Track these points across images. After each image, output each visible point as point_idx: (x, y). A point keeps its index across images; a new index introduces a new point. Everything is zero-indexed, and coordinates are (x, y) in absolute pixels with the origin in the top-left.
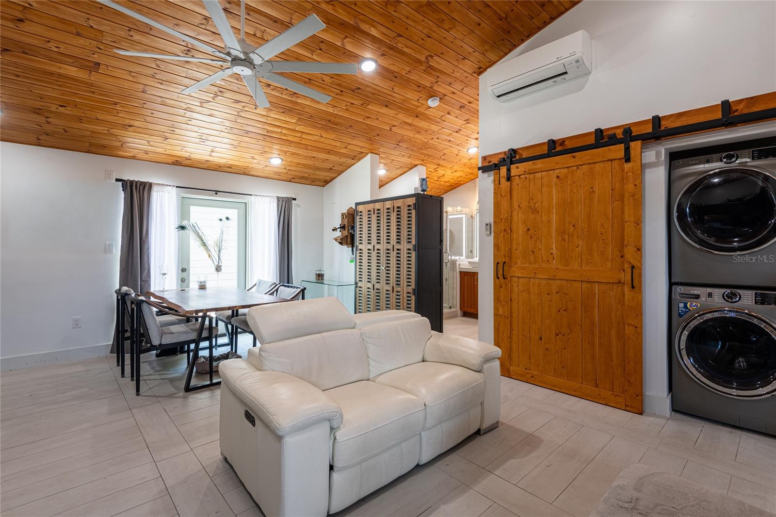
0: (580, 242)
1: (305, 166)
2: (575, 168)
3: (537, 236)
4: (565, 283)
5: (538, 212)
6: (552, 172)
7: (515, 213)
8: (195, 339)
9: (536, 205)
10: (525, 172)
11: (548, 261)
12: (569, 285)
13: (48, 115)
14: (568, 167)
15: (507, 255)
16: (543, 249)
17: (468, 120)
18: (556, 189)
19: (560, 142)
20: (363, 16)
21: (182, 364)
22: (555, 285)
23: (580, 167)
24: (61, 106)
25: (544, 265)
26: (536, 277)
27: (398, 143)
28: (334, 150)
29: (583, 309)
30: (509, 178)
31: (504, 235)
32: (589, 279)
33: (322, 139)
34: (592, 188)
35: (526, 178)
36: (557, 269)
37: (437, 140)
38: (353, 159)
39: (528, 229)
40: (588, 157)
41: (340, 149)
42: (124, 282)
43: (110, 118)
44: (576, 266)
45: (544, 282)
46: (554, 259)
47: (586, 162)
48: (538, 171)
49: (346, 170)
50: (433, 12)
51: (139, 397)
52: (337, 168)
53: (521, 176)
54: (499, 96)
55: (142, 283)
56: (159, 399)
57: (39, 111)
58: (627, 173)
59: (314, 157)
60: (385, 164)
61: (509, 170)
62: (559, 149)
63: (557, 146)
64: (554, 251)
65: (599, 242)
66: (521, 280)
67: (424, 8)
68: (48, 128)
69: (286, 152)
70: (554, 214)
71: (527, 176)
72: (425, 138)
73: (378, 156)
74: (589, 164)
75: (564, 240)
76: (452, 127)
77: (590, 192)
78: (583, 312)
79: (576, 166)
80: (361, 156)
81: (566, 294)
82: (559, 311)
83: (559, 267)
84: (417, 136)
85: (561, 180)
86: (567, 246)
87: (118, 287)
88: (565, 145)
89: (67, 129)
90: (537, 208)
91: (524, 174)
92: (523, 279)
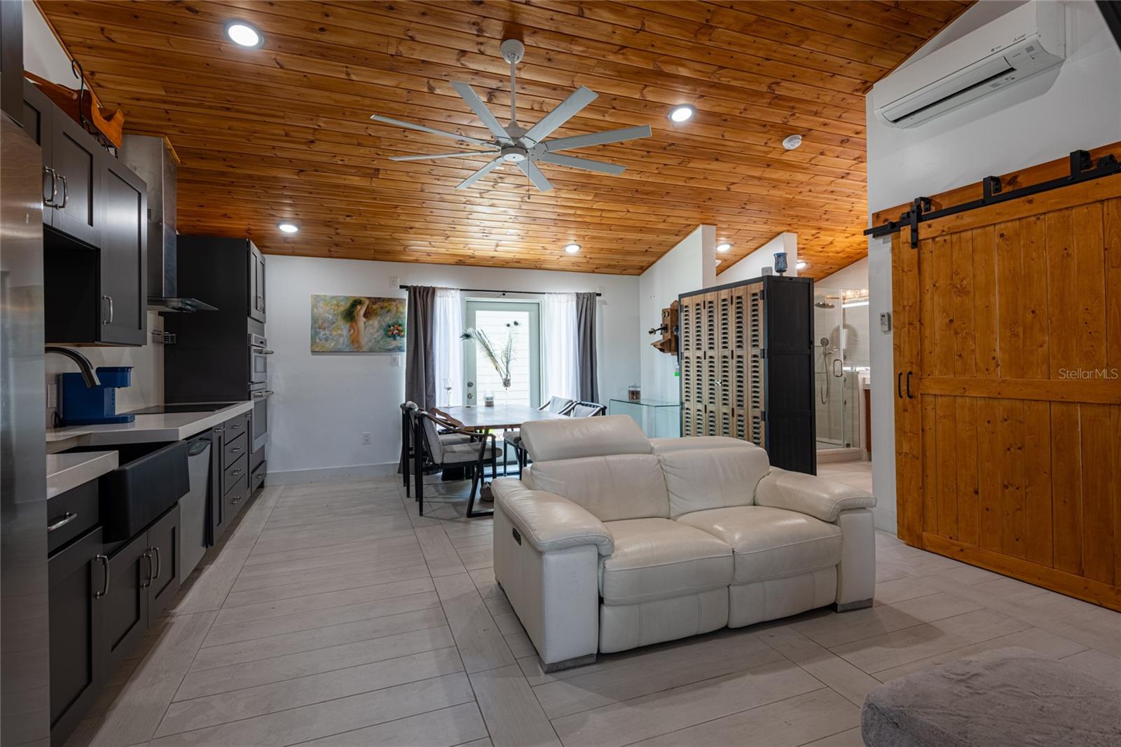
0: (1047, 338)
1: (610, 251)
2: (1033, 219)
3: (967, 331)
4: (1018, 404)
5: (967, 293)
6: (991, 228)
7: (927, 297)
8: (476, 461)
9: (965, 282)
10: (943, 231)
11: (987, 370)
12: (1025, 407)
13: (336, 226)
14: (1019, 219)
15: (914, 361)
16: (977, 351)
17: (860, 157)
18: (999, 255)
19: (1009, 178)
20: (666, 57)
21: (466, 488)
22: (1000, 408)
23: (1042, 217)
24: (348, 216)
25: (980, 376)
26: (966, 394)
27: (743, 206)
28: (649, 226)
29: (1054, 448)
30: (915, 243)
31: (909, 330)
32: (1062, 398)
33: (629, 215)
34: (1066, 249)
35: (945, 240)
36: (1004, 381)
37: (811, 194)
38: (677, 235)
39: (951, 321)
40: (1056, 200)
41: (656, 224)
42: (410, 396)
43: (392, 222)
44: (1040, 377)
45: (980, 402)
46: (998, 366)
47: (1054, 208)
48: (966, 228)
49: (668, 251)
50: (768, 28)
51: (423, 518)
52: (655, 249)
53: (937, 239)
54: (896, 121)
55: (428, 398)
56: (441, 521)
57: (329, 223)
59: (622, 239)
60: (728, 237)
61: (915, 231)
62: (1006, 189)
63: (1003, 185)
64: (998, 354)
65: (1081, 337)
66: (940, 400)
67: (754, 26)
68: (337, 239)
69: (584, 237)
70: (997, 294)
71: (947, 238)
72: (787, 193)
73: (715, 227)
74: (1059, 210)
75: (1017, 335)
76: (833, 172)
77: (1063, 256)
78: (1053, 451)
79: (1035, 215)
80: (688, 229)
81: (1021, 422)
82: (1009, 449)
83: (1008, 378)
84: (773, 192)
85: (1007, 240)
86: (1021, 346)
87: (404, 402)
88: (1017, 182)
89: (354, 238)
90: (966, 287)
91: (942, 235)
92: (943, 398)
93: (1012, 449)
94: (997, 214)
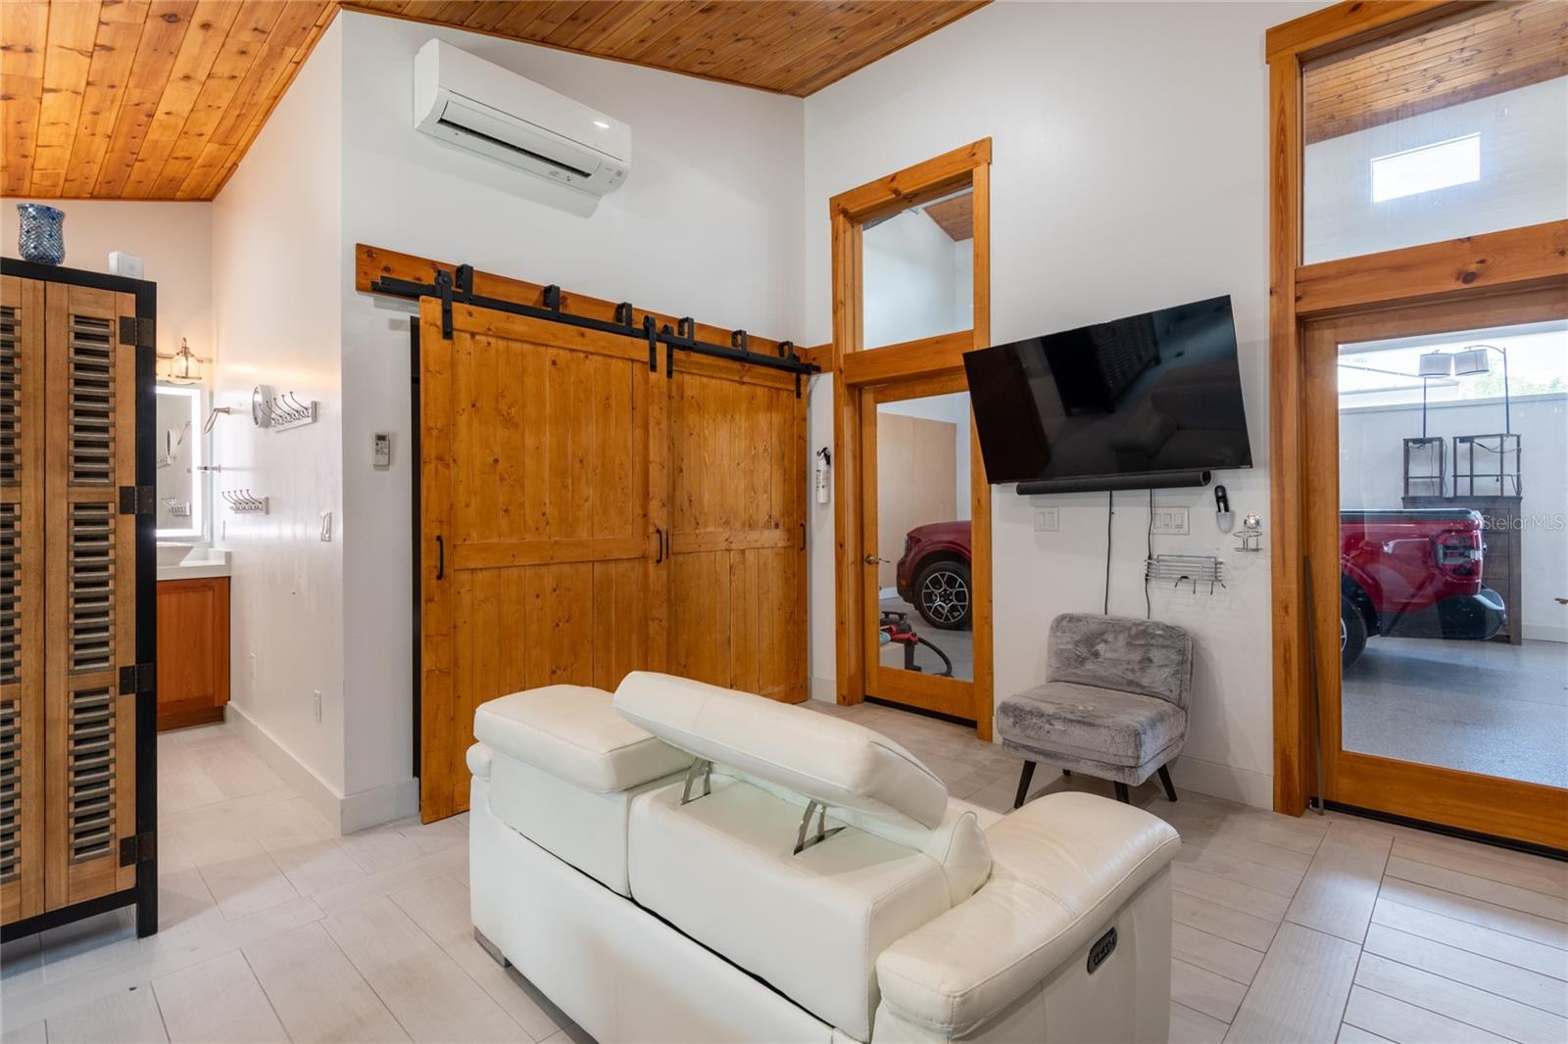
0: (591, 493)
2: (582, 355)
3: (514, 476)
4: (566, 568)
5: (516, 425)
6: (543, 349)
7: (463, 420)
9: (513, 410)
12: (573, 571)
14: (571, 350)
15: (444, 519)
16: (527, 505)
18: (551, 386)
22: (549, 577)
23: (590, 357)
25: (529, 538)
26: (515, 563)
29: (595, 612)
30: (446, 332)
31: (437, 469)
32: (602, 556)
34: (608, 398)
35: (489, 344)
36: (556, 543)
39: (496, 461)
44: (585, 535)
45: (529, 572)
46: (548, 523)
47: (601, 352)
48: (518, 337)
53: (478, 337)
54: (442, 121)
58: (652, 387)
61: (448, 312)
64: (548, 509)
65: (617, 492)
66: (480, 575)
70: (548, 434)
71: (492, 340)
74: (604, 355)
75: (566, 487)
77: (605, 404)
78: (595, 616)
79: (584, 352)
81: (569, 590)
82: (558, 625)
83: (558, 538)
85: (558, 370)
86: (570, 499)
90: (513, 417)
91: (487, 335)
92: (485, 573)
93: (561, 624)
94: (552, 334)
